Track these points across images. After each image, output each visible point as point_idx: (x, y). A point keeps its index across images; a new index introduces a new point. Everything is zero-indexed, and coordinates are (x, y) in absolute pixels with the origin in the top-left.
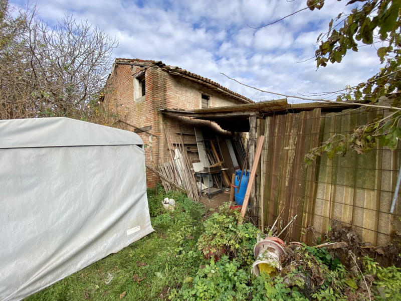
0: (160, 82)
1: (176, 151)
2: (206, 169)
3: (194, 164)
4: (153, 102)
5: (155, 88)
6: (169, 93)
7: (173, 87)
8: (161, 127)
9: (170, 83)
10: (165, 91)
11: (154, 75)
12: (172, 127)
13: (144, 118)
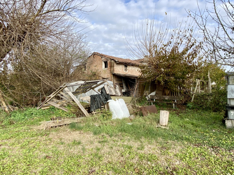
0: (112, 64)
1: (117, 85)
2: (126, 91)
3: (122, 90)
4: (110, 71)
5: (111, 67)
6: (115, 67)
7: (116, 65)
8: (112, 78)
9: (115, 64)
10: (114, 67)
11: (111, 63)
12: (115, 78)
13: (107, 75)
